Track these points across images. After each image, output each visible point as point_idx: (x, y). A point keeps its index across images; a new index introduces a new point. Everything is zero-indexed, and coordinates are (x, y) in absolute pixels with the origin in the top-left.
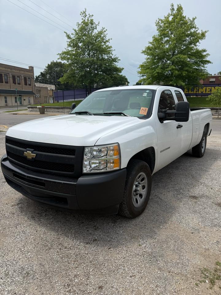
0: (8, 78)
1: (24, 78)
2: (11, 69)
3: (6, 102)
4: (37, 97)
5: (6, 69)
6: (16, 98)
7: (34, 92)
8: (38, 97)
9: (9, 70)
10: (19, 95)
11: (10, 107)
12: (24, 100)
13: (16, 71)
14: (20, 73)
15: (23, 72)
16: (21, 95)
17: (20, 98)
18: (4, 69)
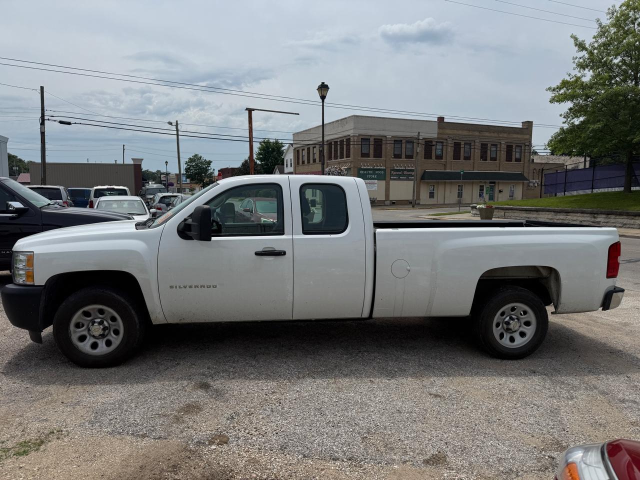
0: (472, 150)
1: (507, 146)
2: (480, 132)
3: (460, 195)
4: (531, 185)
5: (471, 133)
6: (482, 189)
7: (525, 175)
8: (536, 185)
9: (477, 133)
10: (491, 183)
11: (466, 205)
12: (500, 191)
13: (492, 135)
14: (499, 137)
15: (505, 135)
16: (494, 183)
17: (492, 188)
18: (465, 133)
